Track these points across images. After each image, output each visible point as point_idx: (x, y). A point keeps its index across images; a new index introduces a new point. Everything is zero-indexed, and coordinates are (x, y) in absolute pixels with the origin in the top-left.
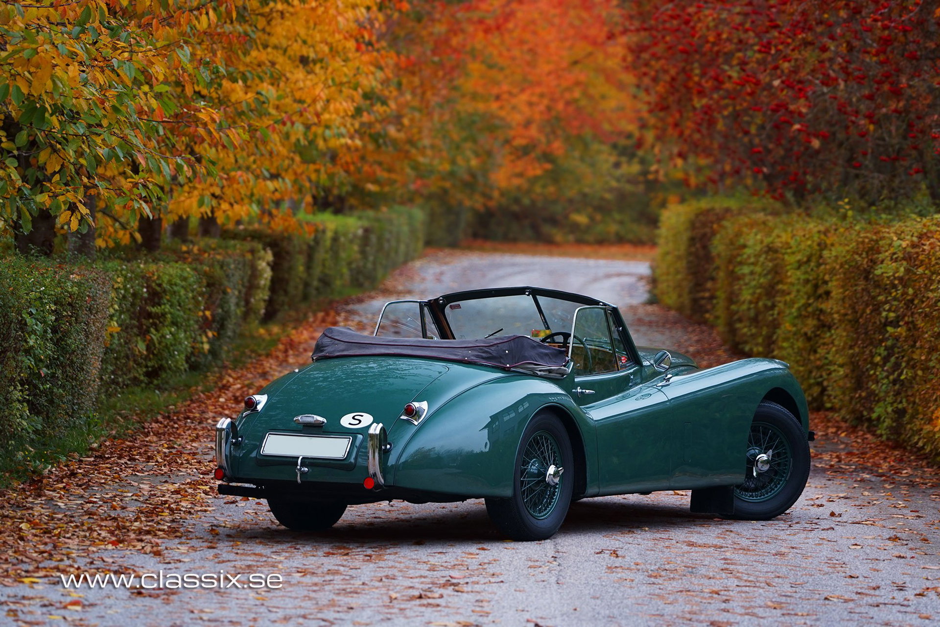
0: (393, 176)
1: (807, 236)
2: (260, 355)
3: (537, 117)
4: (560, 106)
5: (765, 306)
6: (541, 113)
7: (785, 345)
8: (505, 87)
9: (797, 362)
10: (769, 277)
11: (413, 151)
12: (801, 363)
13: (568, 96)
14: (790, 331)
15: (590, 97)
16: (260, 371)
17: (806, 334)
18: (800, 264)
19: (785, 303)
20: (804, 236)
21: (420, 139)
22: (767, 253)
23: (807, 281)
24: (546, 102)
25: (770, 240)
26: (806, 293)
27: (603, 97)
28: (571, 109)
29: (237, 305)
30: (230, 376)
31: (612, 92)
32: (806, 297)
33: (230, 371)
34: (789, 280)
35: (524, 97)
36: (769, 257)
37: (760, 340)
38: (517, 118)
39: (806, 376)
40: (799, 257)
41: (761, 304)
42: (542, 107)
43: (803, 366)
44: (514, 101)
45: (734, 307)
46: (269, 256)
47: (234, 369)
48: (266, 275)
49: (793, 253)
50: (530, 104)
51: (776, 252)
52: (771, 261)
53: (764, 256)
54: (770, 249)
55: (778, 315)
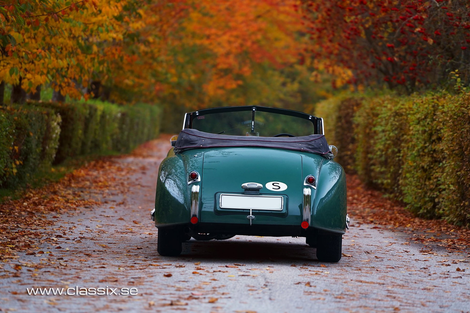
0: (141, 81)
1: (424, 102)
2: (51, 182)
3: (234, 51)
4: (249, 44)
5: (393, 152)
6: (237, 48)
7: (408, 175)
8: (213, 31)
9: (417, 187)
10: (396, 132)
11: (155, 64)
12: (419, 187)
13: (254, 38)
14: (411, 166)
15: (267, 39)
16: (52, 191)
17: (423, 167)
18: (419, 121)
19: (408, 148)
20: (422, 102)
21: (159, 56)
22: (394, 116)
23: (424, 132)
24: (239, 41)
25: (397, 108)
26: (424, 140)
27: (276, 39)
28: (255, 46)
29: (37, 145)
30: (31, 192)
31: (282, 36)
32: (423, 142)
33: (31, 190)
34: (411, 132)
35: (226, 38)
36: (396, 119)
37: (389, 175)
38: (221, 51)
39: (423, 196)
40: (418, 116)
41: (390, 150)
42: (237, 44)
43: (420, 189)
44: (220, 40)
45: (370, 156)
46: (59, 119)
47: (34, 189)
48: (56, 131)
49: (414, 114)
50: (229, 42)
51: (402, 115)
52: (397, 121)
53: (392, 118)
54: (397, 114)
55: (403, 156)
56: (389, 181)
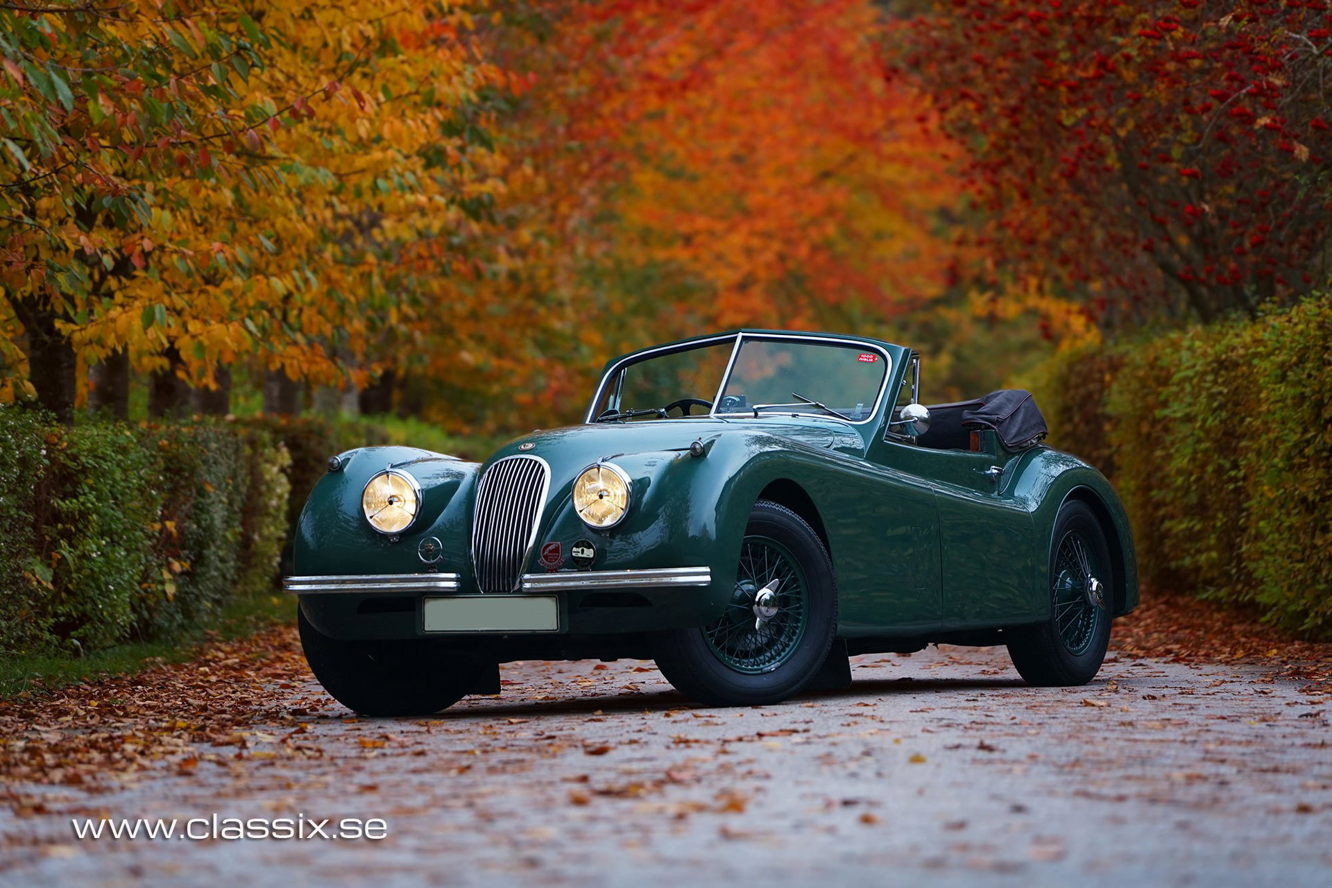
0: (507, 364)
2: (274, 624)
3: (762, 274)
4: (803, 251)
6: (768, 266)
7: (1264, 526)
8: (701, 222)
9: (1290, 556)
10: (1224, 414)
11: (542, 311)
12: (1298, 556)
13: (814, 235)
14: (1271, 501)
15: (851, 234)
16: (276, 644)
17: (1304, 499)
18: (1284, 371)
19: (1259, 452)
21: (554, 287)
22: (1216, 372)
23: (1301, 399)
24: (776, 246)
25: (1221, 347)
26: (1301, 422)
27: (879, 236)
28: (821, 258)
29: (227, 522)
30: (218, 649)
31: (893, 223)
32: (1299, 428)
33: (218, 644)
34: (1264, 407)
35: (737, 239)
36: (1220, 380)
38: (724, 277)
39: (1309, 581)
40: (1281, 358)
41: (1210, 469)
42: (769, 256)
43: (1301, 561)
44: (719, 247)
45: (1156, 495)
46: (285, 458)
47: (227, 641)
48: (279, 490)
49: (1269, 355)
50: (749, 252)
51: (1236, 365)
52: (1224, 384)
53: (1210, 378)
54: (1222, 365)
55: (1245, 478)
56: (1214, 554)
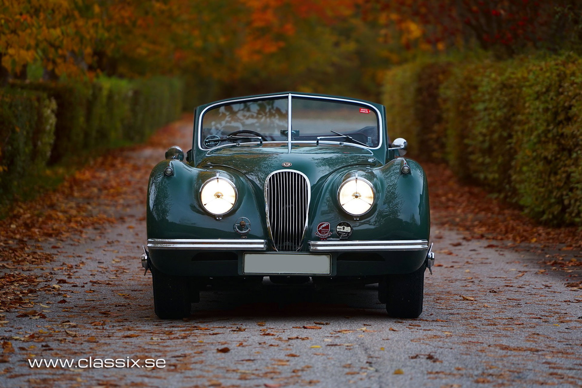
0: (157, 47)
1: (544, 69)
2: (47, 191)
3: (272, 3)
5: (501, 136)
7: (524, 168)
9: (537, 184)
10: (505, 110)
11: (174, 25)
12: (541, 185)
14: (529, 157)
16: (48, 203)
17: (546, 158)
18: (538, 96)
19: (523, 132)
22: (501, 89)
23: (546, 110)
25: (504, 78)
26: (546, 121)
29: (26, 143)
30: (20, 207)
32: (545, 124)
33: (20, 204)
34: (527, 111)
36: (504, 93)
37: (495, 168)
39: (546, 196)
40: (537, 88)
41: (496, 135)
43: (543, 187)
45: (466, 141)
46: (54, 105)
47: (24, 202)
48: (51, 121)
49: (531, 86)
51: (512, 87)
52: (506, 96)
53: (498, 92)
54: (505, 86)
55: (516, 143)
56: (496, 175)
